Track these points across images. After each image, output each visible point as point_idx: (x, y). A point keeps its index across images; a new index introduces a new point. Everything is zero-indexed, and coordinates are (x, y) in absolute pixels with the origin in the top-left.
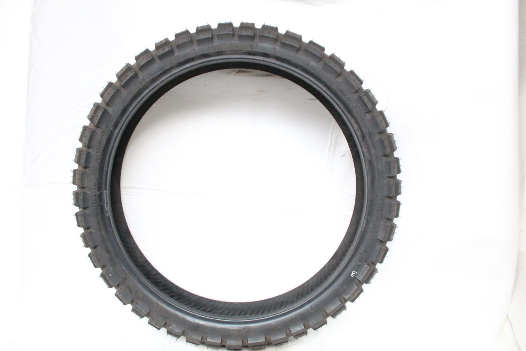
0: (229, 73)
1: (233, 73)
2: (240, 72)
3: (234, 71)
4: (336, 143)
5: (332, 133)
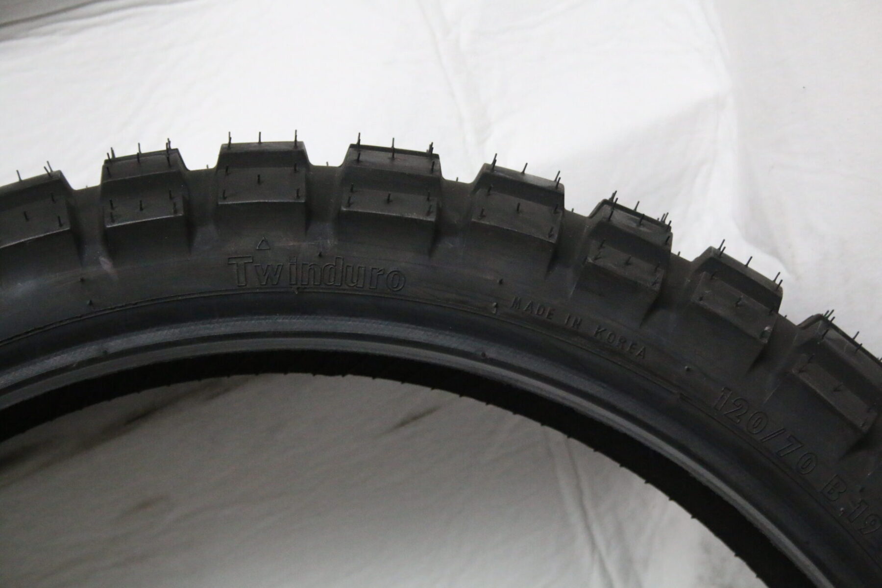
4: (627, 565)
5: (588, 528)
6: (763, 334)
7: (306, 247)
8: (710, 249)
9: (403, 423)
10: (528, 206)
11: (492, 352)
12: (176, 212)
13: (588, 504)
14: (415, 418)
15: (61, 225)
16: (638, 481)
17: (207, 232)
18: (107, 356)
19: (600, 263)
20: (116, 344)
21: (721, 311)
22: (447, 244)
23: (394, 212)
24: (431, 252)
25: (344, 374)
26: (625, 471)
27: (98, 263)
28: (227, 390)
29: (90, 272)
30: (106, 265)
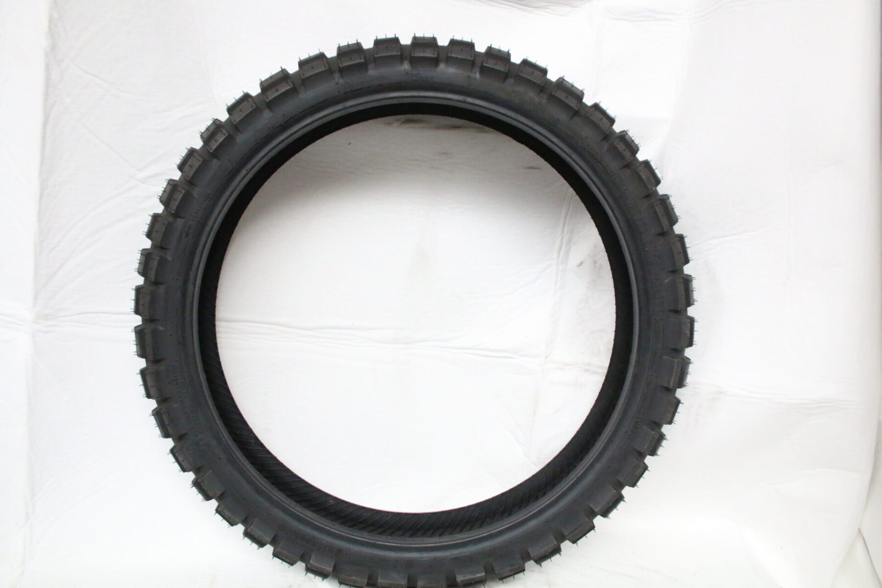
0: (390, 124)
1: (396, 124)
2: (408, 121)
3: (398, 120)
4: (569, 242)
5: (564, 225)
6: (651, 190)
7: (537, 99)
8: (647, 160)
9: (529, 168)
10: (605, 119)
11: (574, 156)
12: (505, 70)
13: (568, 218)
14: (533, 168)
15: (471, 57)
16: (589, 216)
17: (511, 81)
18: (465, 102)
19: (617, 146)
20: (469, 100)
21: (644, 177)
22: (576, 119)
23: (567, 101)
24: (572, 118)
25: (522, 143)
26: (587, 212)
27: (475, 73)
28: (485, 132)
29: (473, 75)
30: (478, 76)
